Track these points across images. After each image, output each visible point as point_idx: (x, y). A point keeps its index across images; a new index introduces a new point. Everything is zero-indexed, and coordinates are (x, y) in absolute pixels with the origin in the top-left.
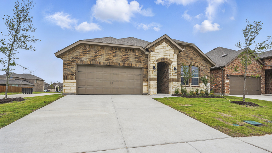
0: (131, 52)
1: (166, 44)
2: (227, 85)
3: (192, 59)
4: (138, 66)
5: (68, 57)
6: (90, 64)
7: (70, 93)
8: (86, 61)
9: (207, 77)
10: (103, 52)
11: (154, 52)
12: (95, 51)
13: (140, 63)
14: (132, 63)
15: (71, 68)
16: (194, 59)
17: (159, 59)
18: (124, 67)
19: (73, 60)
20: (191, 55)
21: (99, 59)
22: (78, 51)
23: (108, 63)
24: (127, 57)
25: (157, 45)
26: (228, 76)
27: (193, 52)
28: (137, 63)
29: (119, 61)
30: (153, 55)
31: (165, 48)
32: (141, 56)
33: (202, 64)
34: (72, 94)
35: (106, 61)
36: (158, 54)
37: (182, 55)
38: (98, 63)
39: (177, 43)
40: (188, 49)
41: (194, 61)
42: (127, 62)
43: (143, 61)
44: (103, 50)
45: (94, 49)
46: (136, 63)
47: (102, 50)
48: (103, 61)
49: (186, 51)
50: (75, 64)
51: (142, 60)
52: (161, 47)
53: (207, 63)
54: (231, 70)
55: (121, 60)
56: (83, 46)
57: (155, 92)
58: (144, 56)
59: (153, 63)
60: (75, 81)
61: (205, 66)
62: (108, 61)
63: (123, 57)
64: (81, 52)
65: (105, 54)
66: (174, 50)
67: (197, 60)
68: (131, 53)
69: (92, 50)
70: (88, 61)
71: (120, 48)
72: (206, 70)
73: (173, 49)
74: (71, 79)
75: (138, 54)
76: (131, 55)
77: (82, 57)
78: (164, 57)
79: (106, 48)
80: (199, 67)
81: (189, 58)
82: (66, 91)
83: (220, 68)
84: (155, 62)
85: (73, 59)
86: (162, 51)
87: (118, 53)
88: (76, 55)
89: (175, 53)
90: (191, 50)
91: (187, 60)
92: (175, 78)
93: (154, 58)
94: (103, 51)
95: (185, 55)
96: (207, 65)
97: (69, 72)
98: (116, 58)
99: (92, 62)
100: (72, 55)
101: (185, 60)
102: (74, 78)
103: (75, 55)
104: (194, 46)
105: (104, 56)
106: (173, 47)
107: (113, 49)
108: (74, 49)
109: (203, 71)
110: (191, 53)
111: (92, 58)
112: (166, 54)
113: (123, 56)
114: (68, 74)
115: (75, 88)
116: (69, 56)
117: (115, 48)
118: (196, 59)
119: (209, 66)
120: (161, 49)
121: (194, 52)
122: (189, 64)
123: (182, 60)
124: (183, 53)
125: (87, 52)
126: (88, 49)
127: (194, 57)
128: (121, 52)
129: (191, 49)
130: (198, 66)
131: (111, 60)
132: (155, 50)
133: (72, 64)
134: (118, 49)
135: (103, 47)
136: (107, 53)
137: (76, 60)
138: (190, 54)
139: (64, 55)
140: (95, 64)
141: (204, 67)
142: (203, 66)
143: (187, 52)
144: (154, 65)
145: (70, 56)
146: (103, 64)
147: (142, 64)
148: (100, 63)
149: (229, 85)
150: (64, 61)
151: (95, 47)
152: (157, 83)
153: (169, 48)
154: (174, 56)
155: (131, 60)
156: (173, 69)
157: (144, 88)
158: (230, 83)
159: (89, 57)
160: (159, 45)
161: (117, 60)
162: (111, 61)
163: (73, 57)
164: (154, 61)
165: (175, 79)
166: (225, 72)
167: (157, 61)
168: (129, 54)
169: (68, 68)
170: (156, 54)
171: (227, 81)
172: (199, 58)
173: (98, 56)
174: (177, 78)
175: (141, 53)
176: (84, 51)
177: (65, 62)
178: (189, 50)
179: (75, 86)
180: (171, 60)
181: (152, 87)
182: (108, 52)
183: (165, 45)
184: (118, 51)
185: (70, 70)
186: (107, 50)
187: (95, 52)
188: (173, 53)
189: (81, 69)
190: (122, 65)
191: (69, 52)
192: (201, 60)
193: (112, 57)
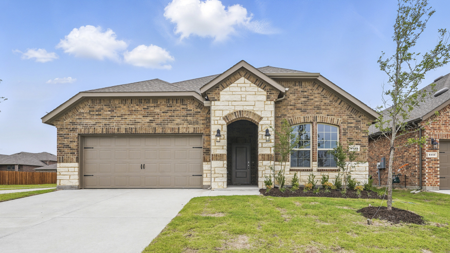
0: (178, 105)
1: (247, 81)
2: (431, 166)
3: (318, 108)
4: (191, 131)
5: (66, 123)
6: (101, 132)
7: (68, 186)
8: (95, 128)
9: (359, 147)
10: (124, 109)
11: (219, 100)
12: (110, 109)
13: (196, 126)
14: (181, 126)
15: (71, 142)
16: (324, 107)
17: (230, 115)
18: (164, 136)
19: (73, 129)
20: (316, 99)
21: (118, 122)
22: (82, 111)
23: (134, 130)
24: (170, 114)
25: (224, 85)
26: (433, 142)
27: (319, 91)
28: (191, 125)
29: (154, 125)
30: (216, 108)
31: (243, 89)
32: (199, 110)
33: (346, 117)
34: (72, 188)
35: (130, 126)
36: (227, 103)
37: (293, 101)
38: (116, 131)
39: (269, 76)
40: (308, 87)
41: (324, 111)
42: (170, 126)
43: (203, 120)
44: (124, 105)
45: (108, 105)
46: (189, 126)
47: (122, 105)
48: (124, 127)
49: (302, 91)
50: (77, 135)
51: (202, 118)
52: (235, 89)
53: (359, 115)
54: (443, 128)
55: (159, 121)
56: (90, 102)
57: (220, 184)
58: (204, 111)
59: (218, 124)
60: (77, 165)
61: (353, 121)
62: (133, 126)
63: (161, 116)
64: (86, 113)
65: (127, 113)
66: (265, 93)
67: (333, 109)
68: (178, 107)
69: (104, 107)
70: (99, 128)
71: (155, 99)
72: (357, 131)
73: (262, 90)
74: (71, 162)
75: (191, 107)
76: (178, 110)
77: (88, 121)
78: (242, 109)
79: (129, 101)
80: (339, 126)
81: (309, 107)
82: (63, 183)
83: (413, 123)
84: (220, 122)
85: (72, 127)
86: (238, 98)
87: (153, 108)
88: (79, 119)
89: (268, 98)
90: (315, 88)
91: (304, 111)
92: (269, 153)
93: (218, 113)
94: (125, 107)
95: (299, 101)
96: (359, 119)
97: (66, 150)
98: (148, 119)
99: (104, 130)
100: (71, 119)
101: (299, 111)
102: (75, 160)
103: (77, 119)
104: (320, 79)
105: (126, 117)
106: (263, 86)
107: (143, 101)
108: (75, 108)
109: (349, 135)
110: (316, 95)
111: (104, 122)
112: (246, 103)
113: (162, 114)
114: (64, 153)
115: (77, 177)
116: (66, 121)
117: (147, 99)
118: (329, 107)
119: (366, 121)
120: (234, 93)
121: (324, 91)
122: (311, 119)
123: (292, 111)
124: (294, 97)
125: (96, 111)
126: (97, 107)
127: (323, 104)
128: (157, 106)
129: (316, 86)
130: (335, 122)
131: (139, 122)
132: (221, 96)
133: (72, 134)
134: (151, 101)
135: (124, 100)
136: (132, 111)
137: (78, 127)
138: (312, 97)
139: (58, 121)
140: (110, 131)
141: (352, 125)
142: (349, 121)
143: (305, 94)
144: (220, 127)
145: (69, 120)
146: (124, 132)
147: (200, 128)
148: (118, 131)
149: (436, 166)
150: (59, 130)
151: (110, 102)
152: (226, 166)
153: (254, 88)
154: (265, 104)
155: (178, 121)
156: (265, 133)
157: (204, 175)
158: (440, 160)
159: (100, 121)
160: (231, 85)
161: (151, 121)
162: (138, 126)
163: (73, 123)
164: (218, 118)
165: (268, 155)
166: (425, 133)
167: (226, 118)
168: (173, 108)
169: (66, 142)
170: (223, 103)
171: (431, 155)
172: (337, 104)
173: (115, 117)
174: (273, 152)
175: (197, 105)
176: (91, 111)
177: (61, 132)
178: (310, 88)
179: (77, 173)
180: (259, 113)
181: (215, 173)
182: (134, 109)
183: (245, 83)
184: (152, 105)
185: (68, 147)
186: (132, 105)
187: (109, 111)
188: (264, 98)
189: (90, 143)
190: (159, 131)
191: (67, 113)
192: (343, 110)
193: (141, 117)
